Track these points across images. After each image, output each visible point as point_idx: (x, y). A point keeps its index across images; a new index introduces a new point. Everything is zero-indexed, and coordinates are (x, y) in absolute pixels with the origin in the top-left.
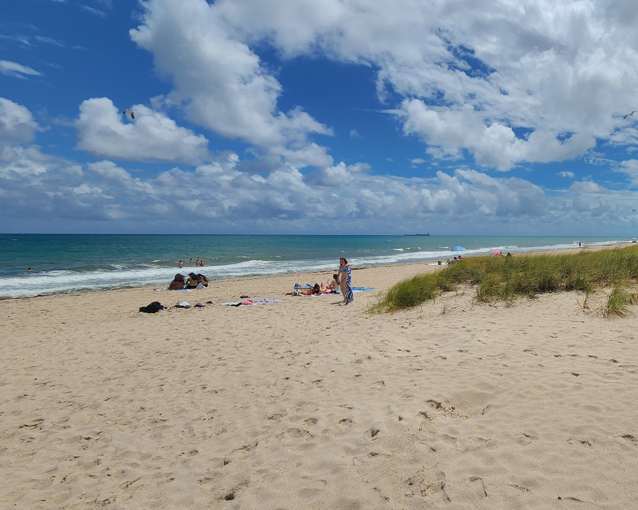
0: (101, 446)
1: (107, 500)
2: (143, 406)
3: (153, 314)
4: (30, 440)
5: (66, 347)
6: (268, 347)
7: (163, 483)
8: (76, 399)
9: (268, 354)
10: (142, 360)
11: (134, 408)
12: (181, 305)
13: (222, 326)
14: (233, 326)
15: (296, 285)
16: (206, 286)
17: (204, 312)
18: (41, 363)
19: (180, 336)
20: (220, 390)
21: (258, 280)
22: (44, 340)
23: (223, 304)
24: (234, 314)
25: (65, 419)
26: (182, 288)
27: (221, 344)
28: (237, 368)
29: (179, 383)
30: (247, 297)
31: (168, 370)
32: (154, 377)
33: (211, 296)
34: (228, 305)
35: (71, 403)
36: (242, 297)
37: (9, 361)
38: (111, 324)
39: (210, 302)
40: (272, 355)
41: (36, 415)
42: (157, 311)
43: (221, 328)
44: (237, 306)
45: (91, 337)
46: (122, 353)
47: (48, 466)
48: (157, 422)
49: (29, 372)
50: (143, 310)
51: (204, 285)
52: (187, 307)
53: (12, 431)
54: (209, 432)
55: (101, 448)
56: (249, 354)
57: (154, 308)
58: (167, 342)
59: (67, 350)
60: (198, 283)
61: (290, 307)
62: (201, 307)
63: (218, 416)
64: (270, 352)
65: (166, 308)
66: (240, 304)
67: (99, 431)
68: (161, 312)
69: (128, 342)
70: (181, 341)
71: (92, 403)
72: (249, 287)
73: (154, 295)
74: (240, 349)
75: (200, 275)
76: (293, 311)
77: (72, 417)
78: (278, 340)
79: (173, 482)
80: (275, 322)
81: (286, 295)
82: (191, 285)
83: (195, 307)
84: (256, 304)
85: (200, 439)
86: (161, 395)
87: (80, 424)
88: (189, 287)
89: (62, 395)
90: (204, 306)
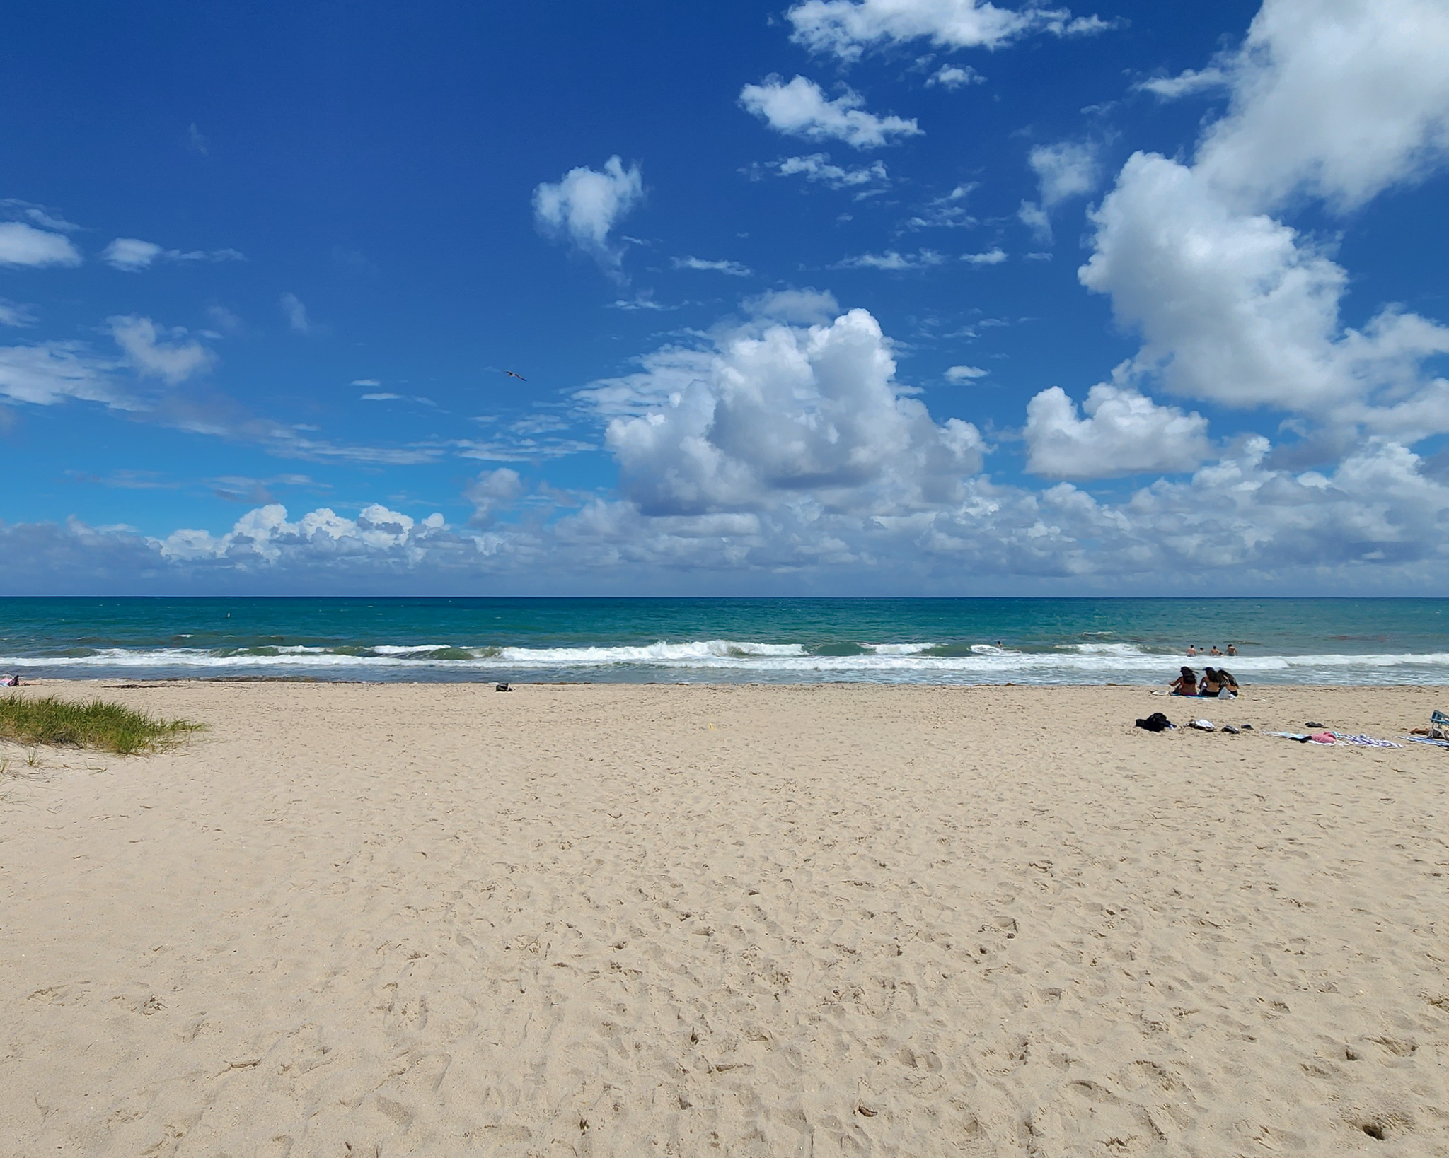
0: (1130, 930)
2: (1177, 889)
3: (1158, 734)
4: (1044, 887)
5: (1054, 765)
6: (1393, 841)
8: (1084, 846)
9: (1395, 856)
10: (1158, 810)
11: (1163, 887)
12: (1198, 724)
13: (1282, 777)
14: (1305, 782)
15: (1437, 716)
16: (1235, 694)
17: (1242, 742)
18: (1033, 780)
19: (1209, 781)
20: (1306, 903)
22: (1028, 748)
23: (1274, 734)
24: (1300, 757)
25: (1076, 872)
26: (1194, 694)
27: (1289, 812)
28: (1331, 868)
29: (1226, 867)
30: (1320, 726)
31: (1203, 838)
32: (1182, 843)
33: (1247, 715)
34: (1284, 737)
35: (1078, 851)
36: (1309, 725)
37: (999, 769)
38: (1101, 740)
39: (1248, 727)
40: (1408, 862)
41: (1043, 854)
42: (1162, 729)
43: (1279, 780)
44: (1303, 741)
45: (1080, 755)
46: (1126, 790)
47: (1071, 934)
48: (1203, 923)
49: (1023, 791)
50: (1140, 723)
51: (1232, 693)
52: (1210, 730)
53: (1023, 867)
54: (1303, 980)
55: (1131, 934)
56: (1351, 846)
57: (1156, 723)
58: (1189, 787)
59: (1056, 769)
60: (1221, 687)
61: (1429, 763)
62: (1233, 732)
63: (1312, 953)
64: (1401, 855)
65: (1174, 726)
66: (1310, 738)
67: (1122, 907)
68: (1168, 732)
69: (1131, 774)
70: (1211, 789)
71: (1104, 859)
72: (1321, 707)
73: (1151, 701)
74: (1329, 830)
75: (1222, 672)
76: (1439, 772)
77: (1085, 872)
78: (1414, 833)
80: (1398, 790)
81: (1412, 733)
82: (1208, 690)
83: (1222, 731)
84: (1342, 744)
85: (1287, 985)
87: (1096, 886)
88: (1205, 693)
89: (1065, 835)
90: (1238, 732)
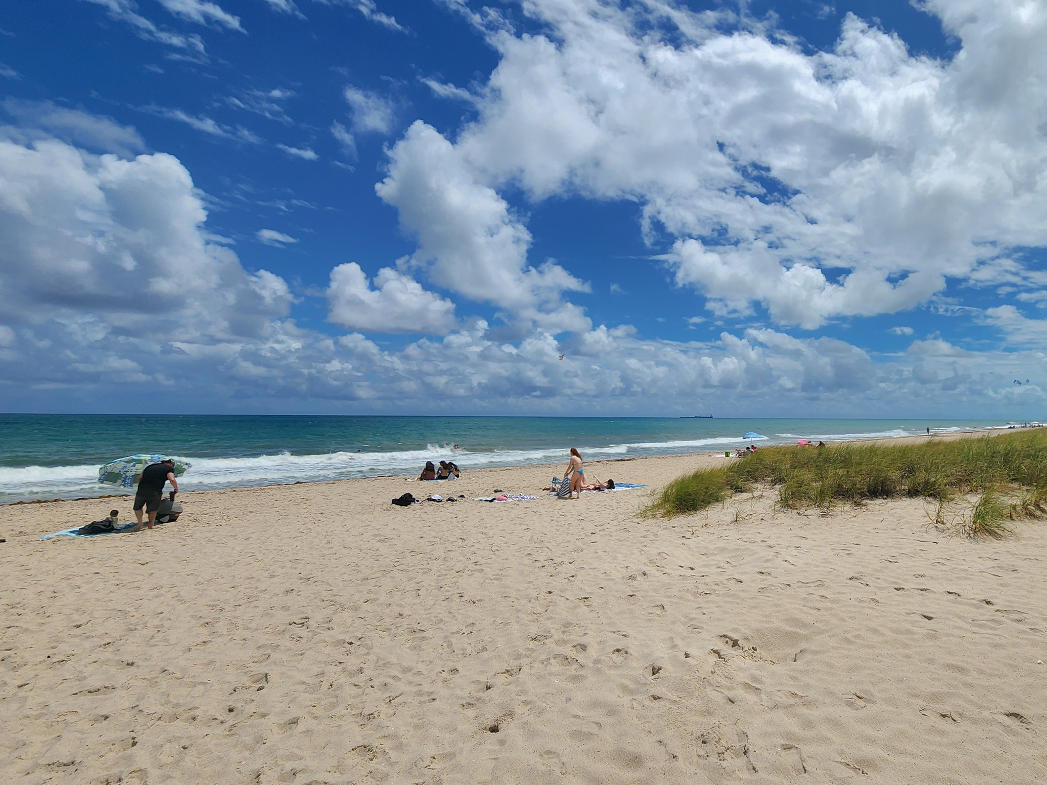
0: (363, 653)
1: (372, 714)
2: (401, 612)
3: (406, 507)
4: (298, 639)
5: (325, 541)
6: (527, 552)
7: (425, 702)
8: (337, 598)
9: (527, 561)
10: (398, 560)
11: (392, 614)
12: (433, 498)
13: (477, 525)
14: (488, 526)
15: (555, 479)
16: (458, 476)
17: (457, 506)
18: (304, 556)
19: (434, 534)
20: (478, 601)
21: (512, 471)
22: (305, 531)
23: (476, 499)
24: (488, 511)
25: (328, 620)
26: (433, 479)
27: (477, 545)
28: (494, 575)
29: (435, 589)
30: (501, 491)
31: (424, 573)
32: (410, 579)
33: (463, 489)
34: (481, 500)
35: (333, 603)
36: (496, 491)
37: (276, 551)
38: (365, 517)
39: (462, 496)
40: (532, 563)
41: (303, 613)
42: (409, 504)
43: (475, 527)
44: (491, 501)
45: (347, 531)
46: (377, 550)
47: (316, 670)
48: (415, 632)
49: (294, 566)
50: (395, 502)
51: (456, 476)
52: (439, 501)
53: (282, 628)
54: (469, 649)
55: (364, 655)
56: (506, 559)
57: (406, 500)
58: (421, 540)
59: (326, 544)
60: (450, 473)
61: (549, 506)
62: (453, 501)
63: (477, 631)
64: (529, 559)
65: (418, 501)
66: (494, 499)
67: (360, 636)
68: (414, 505)
69: (382, 538)
70: (434, 540)
71: (352, 604)
72: (503, 480)
73: (405, 486)
74: (496, 552)
75: (451, 463)
76: (552, 510)
77: (335, 618)
78: (537, 545)
79: (434, 703)
80: (532, 522)
81: (543, 490)
82: (442, 475)
83: (447, 501)
84: (511, 500)
85: (460, 656)
86: (418, 601)
87: (342, 626)
88: (440, 478)
89: (324, 593)
90: (456, 500)
